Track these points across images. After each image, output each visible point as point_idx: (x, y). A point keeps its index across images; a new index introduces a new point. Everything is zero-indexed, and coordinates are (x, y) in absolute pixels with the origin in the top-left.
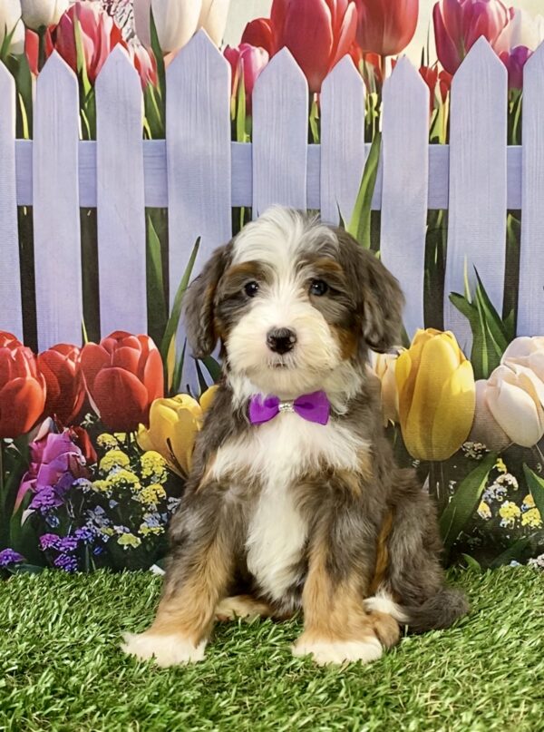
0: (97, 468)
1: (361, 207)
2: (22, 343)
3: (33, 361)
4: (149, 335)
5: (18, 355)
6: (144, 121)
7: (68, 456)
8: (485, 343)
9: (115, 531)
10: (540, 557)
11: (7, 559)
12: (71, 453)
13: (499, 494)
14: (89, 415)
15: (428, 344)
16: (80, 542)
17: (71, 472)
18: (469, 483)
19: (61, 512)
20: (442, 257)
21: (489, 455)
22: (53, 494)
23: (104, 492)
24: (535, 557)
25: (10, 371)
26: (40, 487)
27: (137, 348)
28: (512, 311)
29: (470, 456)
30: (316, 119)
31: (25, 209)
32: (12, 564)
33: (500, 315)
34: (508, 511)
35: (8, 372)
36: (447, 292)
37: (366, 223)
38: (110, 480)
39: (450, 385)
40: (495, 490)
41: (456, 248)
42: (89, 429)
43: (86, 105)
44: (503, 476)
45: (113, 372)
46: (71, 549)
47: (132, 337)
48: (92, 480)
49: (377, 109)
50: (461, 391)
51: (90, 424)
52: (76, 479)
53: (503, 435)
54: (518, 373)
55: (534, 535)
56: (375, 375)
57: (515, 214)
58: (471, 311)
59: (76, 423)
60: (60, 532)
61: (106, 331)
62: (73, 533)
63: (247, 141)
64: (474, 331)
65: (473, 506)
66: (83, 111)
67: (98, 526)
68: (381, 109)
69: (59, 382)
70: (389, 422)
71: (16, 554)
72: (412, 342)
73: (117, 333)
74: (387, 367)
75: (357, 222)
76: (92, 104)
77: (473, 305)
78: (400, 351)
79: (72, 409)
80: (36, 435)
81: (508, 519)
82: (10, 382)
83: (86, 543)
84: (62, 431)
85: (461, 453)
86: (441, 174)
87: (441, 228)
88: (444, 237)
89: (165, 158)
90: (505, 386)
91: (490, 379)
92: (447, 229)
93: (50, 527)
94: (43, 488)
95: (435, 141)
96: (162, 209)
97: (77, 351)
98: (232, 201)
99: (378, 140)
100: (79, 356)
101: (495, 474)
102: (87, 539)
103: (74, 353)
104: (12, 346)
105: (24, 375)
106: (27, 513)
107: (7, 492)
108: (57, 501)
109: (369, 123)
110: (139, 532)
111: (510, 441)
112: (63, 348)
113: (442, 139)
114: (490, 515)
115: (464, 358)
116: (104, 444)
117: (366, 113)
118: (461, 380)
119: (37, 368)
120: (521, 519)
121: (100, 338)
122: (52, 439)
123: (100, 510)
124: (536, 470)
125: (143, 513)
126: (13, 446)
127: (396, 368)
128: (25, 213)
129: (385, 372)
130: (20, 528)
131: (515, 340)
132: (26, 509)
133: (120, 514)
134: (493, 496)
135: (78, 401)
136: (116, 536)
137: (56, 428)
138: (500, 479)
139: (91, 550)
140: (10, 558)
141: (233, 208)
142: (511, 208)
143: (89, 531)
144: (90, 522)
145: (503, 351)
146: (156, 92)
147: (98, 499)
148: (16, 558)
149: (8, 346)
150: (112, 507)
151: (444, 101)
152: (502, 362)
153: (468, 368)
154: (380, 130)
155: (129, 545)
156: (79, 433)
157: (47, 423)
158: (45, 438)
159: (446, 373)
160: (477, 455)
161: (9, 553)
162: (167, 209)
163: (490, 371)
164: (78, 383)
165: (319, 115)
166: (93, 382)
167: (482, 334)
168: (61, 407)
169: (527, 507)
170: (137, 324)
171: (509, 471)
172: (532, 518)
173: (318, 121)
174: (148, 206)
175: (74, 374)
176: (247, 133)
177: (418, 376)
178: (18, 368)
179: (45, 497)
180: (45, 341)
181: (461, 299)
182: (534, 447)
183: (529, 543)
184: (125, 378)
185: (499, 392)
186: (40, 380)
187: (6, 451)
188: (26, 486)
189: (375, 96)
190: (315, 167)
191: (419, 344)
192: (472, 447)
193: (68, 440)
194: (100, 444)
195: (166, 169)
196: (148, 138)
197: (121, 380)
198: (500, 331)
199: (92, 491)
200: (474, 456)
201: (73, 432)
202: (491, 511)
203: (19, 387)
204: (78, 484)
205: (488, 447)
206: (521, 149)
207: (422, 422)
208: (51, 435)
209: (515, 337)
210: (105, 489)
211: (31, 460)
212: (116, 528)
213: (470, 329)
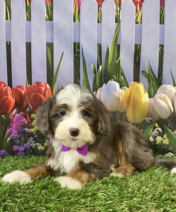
0: (31, 125)
1: (114, 43)
2: (7, 85)
3: (11, 91)
4: (47, 83)
5: (6, 89)
6: (46, 15)
7: (22, 121)
8: (152, 87)
9: (36, 145)
10: (168, 154)
11: (3, 153)
12: (23, 120)
13: (156, 134)
14: (28, 108)
15: (135, 86)
16: (26, 148)
17: (23, 126)
18: (147, 130)
19: (20, 139)
20: (139, 59)
21: (153, 122)
22: (17, 133)
23: (33, 133)
24: (167, 153)
25: (4, 94)
26: (13, 131)
27: (43, 87)
28: (161, 77)
29: (147, 122)
30: (100, 15)
31: (8, 42)
32: (4, 155)
33: (157, 78)
34: (159, 139)
35: (3, 94)
36: (141, 70)
37: (115, 48)
38: (35, 129)
39: (141, 99)
40: (155, 133)
41: (144, 57)
42: (28, 112)
43: (28, 10)
44: (157, 128)
45: (36, 94)
46: (23, 150)
47: (42, 84)
48: (29, 129)
49: (119, 12)
50: (145, 101)
51: (29, 111)
52: (24, 128)
53: (157, 116)
54: (162, 96)
55: (166, 147)
56: (118, 96)
57: (162, 46)
58: (148, 76)
59: (24, 110)
60: (19, 145)
61: (34, 81)
62: (23, 145)
63: (78, 22)
64: (149, 83)
65: (148, 137)
66: (27, 12)
67: (31, 143)
68: (120, 12)
69: (19, 98)
70: (122, 111)
71: (6, 152)
72: (130, 86)
73: (37, 82)
74: (122, 94)
75: (113, 48)
76: (30, 10)
77: (149, 75)
78: (126, 89)
79: (23, 106)
80: (12, 114)
81: (159, 142)
82: (3, 97)
83: (27, 148)
84: (20, 113)
85: (145, 121)
86: (139, 33)
87: (139, 50)
88: (140, 53)
89: (52, 27)
90: (158, 100)
91: (154, 98)
92: (141, 50)
93: (16, 143)
94: (14, 131)
95: (137, 23)
96: (51, 43)
97: (24, 88)
98: (74, 41)
99: (119, 22)
100: (25, 89)
101: (155, 128)
102: (28, 147)
103: (23, 88)
104: (4, 86)
105: (8, 95)
106: (9, 139)
107: (2, 132)
108: (18, 135)
109: (117, 17)
110: (44, 145)
111: (160, 117)
112: (20, 87)
113: (139, 22)
114: (153, 140)
115: (146, 91)
116: (33, 117)
117: (116, 13)
118: (145, 98)
119: (12, 93)
120: (163, 142)
121: (32, 84)
122: (17, 115)
123: (32, 138)
124: (167, 126)
125: (45, 139)
126: (4, 118)
127: (125, 94)
128: (9, 44)
129: (121, 95)
130: (7, 144)
131: (162, 86)
132: (9, 137)
133: (38, 139)
134: (154, 135)
135: (25, 104)
136: (37, 146)
137: (18, 112)
138: (156, 129)
139: (29, 151)
140: (4, 153)
141: (74, 43)
142: (161, 44)
143: (28, 145)
144: (29, 142)
145: (158, 89)
146: (50, 6)
147: (31, 135)
148: (5, 153)
149: (3, 86)
150: (36, 137)
151: (140, 10)
152: (157, 93)
153: (147, 95)
154: (120, 19)
155: (41, 149)
156: (25, 113)
157: (15, 110)
158: (14, 115)
159: (140, 96)
160: (149, 122)
161: (3, 151)
162: (53, 43)
163: (154, 95)
164: (25, 97)
165: (101, 14)
166: (30, 98)
167: (151, 84)
168: (19, 105)
169: (165, 138)
170: (43, 79)
171: (159, 127)
172: (166, 142)
173: (101, 16)
174: (47, 42)
175: (24, 95)
176: (78, 19)
177: (131, 97)
178: (6, 93)
179: (14, 134)
180: (15, 84)
181: (145, 73)
182: (167, 119)
183: (165, 149)
184: (40, 96)
185: (156, 102)
186: (13, 97)
187: (2, 119)
188: (8, 130)
189: (118, 8)
190: (100, 31)
191: (132, 87)
192: (148, 119)
193: (22, 116)
194: (32, 117)
195: (53, 30)
196: (47, 21)
197: (39, 97)
198: (157, 83)
199: (29, 132)
200: (148, 122)
201: (23, 113)
202: (154, 139)
203: (7, 99)
204: (25, 130)
205: (153, 119)
206: (164, 26)
207: (132, 111)
208: (16, 114)
209: (161, 85)
210: (33, 131)
211: (10, 122)
212: (37, 144)
213: (148, 82)
